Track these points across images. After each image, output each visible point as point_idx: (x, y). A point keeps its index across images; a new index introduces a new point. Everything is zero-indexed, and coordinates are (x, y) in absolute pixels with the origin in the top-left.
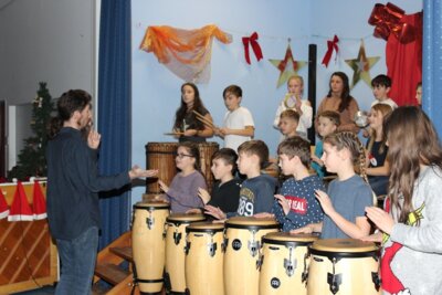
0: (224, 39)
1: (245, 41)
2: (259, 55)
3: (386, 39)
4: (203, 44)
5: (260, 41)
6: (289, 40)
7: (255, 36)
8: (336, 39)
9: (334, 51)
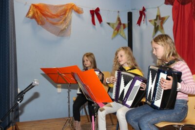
0: (78, 12)
1: (92, 12)
2: (100, 20)
3: (172, 5)
4: (65, 14)
5: (101, 12)
6: (119, 12)
7: (98, 9)
8: (144, 9)
9: (143, 16)
